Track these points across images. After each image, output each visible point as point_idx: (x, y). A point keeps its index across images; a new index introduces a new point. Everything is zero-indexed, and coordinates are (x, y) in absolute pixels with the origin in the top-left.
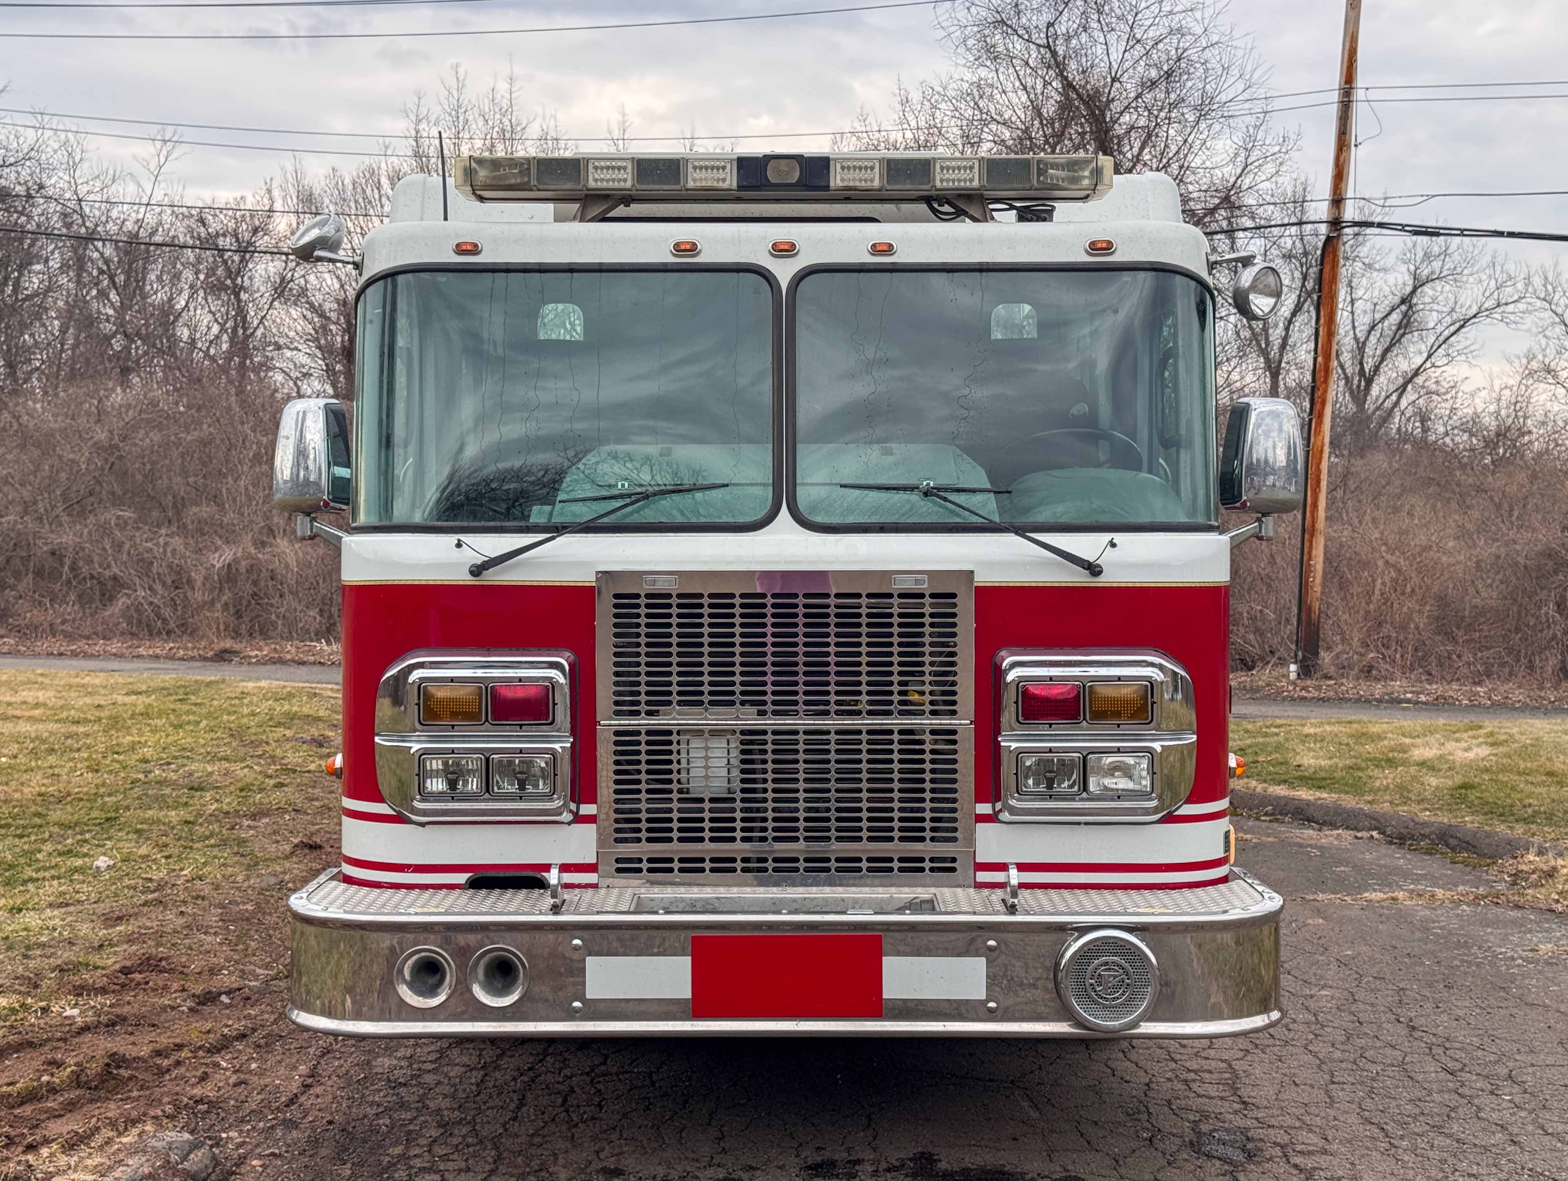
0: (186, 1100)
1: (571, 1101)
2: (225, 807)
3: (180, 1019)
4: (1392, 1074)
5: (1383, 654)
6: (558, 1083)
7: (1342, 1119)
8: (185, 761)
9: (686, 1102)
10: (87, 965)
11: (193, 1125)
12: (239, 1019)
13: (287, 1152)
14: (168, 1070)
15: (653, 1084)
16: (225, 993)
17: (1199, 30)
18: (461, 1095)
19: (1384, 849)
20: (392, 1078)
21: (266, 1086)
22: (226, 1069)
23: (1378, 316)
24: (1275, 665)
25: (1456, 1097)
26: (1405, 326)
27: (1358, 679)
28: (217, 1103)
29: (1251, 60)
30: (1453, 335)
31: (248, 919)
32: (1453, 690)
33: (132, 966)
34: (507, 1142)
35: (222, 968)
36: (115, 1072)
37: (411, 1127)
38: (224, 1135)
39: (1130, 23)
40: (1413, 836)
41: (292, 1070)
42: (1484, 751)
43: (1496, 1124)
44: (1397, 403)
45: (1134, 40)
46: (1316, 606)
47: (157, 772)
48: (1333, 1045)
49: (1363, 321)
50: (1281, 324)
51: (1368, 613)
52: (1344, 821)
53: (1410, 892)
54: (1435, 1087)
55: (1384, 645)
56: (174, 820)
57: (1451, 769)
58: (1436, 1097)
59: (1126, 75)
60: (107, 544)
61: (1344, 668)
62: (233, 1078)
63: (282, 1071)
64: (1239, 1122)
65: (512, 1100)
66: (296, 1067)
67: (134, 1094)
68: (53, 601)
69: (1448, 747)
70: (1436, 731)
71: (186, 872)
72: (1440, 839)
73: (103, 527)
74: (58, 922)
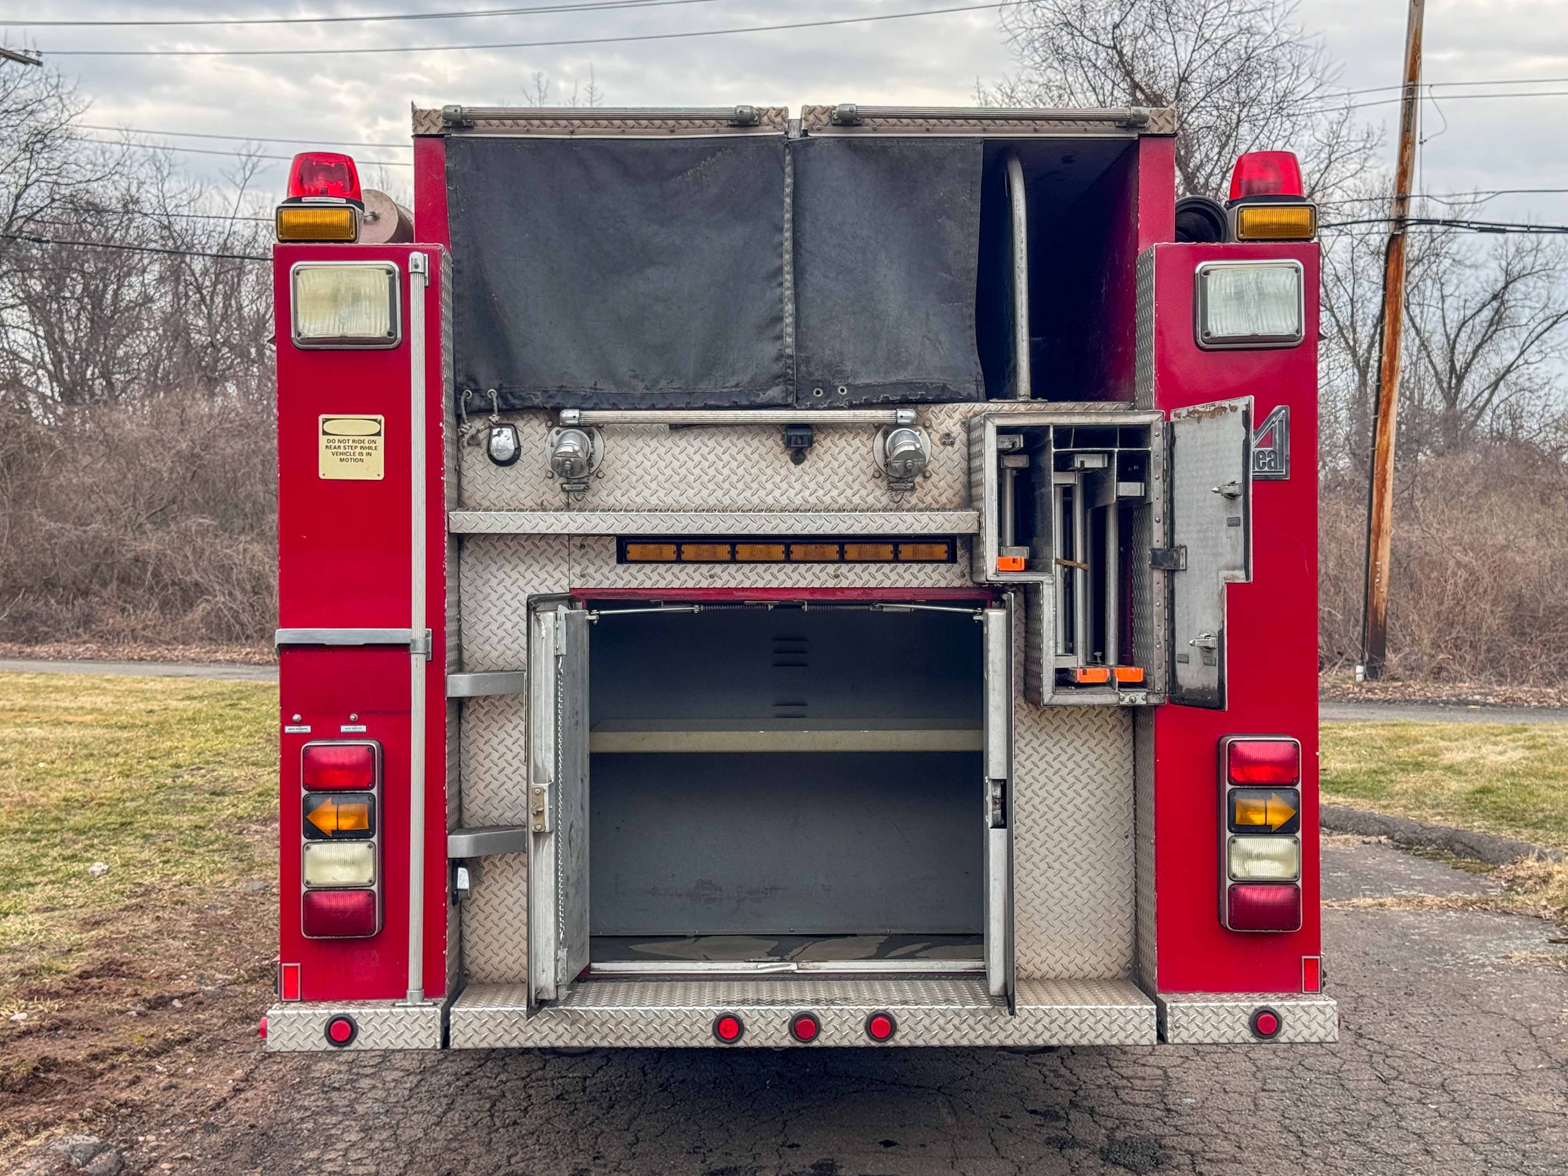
0: (108, 1103)
1: (500, 1106)
2: (239, 811)
3: (126, 1024)
4: (1323, 1082)
5: (1453, 655)
6: (491, 1088)
7: (1261, 1126)
8: (217, 767)
9: (612, 1107)
10: (50, 969)
11: (111, 1128)
12: (186, 1024)
13: (200, 1155)
14: (101, 1074)
15: (584, 1091)
16: (178, 998)
17: (1268, 29)
18: (392, 1099)
19: (1389, 855)
20: (327, 1082)
21: (196, 1090)
22: (160, 1073)
23: (1469, 313)
24: (1342, 667)
25: (1381, 1105)
26: (1496, 322)
27: (1426, 680)
28: (142, 1106)
29: (1322, 59)
30: (1545, 331)
31: (222, 924)
32: (1522, 692)
33: (93, 970)
34: (423, 1147)
35: (181, 973)
36: (42, 1075)
37: (333, 1132)
38: (141, 1139)
39: (1199, 23)
40: (1420, 841)
41: (228, 1074)
42: (1519, 754)
43: (1414, 1134)
44: (1489, 400)
45: (1202, 40)
46: (1382, 607)
47: (186, 777)
48: (1274, 1052)
50: (1369, 322)
51: (1438, 613)
52: (1354, 825)
53: (1400, 897)
54: (1364, 1095)
55: (1456, 646)
56: (186, 825)
57: (1477, 773)
58: (1362, 1106)
59: (1195, 75)
60: (188, 550)
61: (1412, 669)
62: (165, 1082)
63: (218, 1075)
64: (1157, 1129)
65: (441, 1104)
66: (232, 1071)
67: (59, 1097)
68: (135, 607)
69: (1483, 750)
70: (1477, 734)
71: (178, 877)
72: (1446, 844)
73: (185, 535)
74: (37, 926)
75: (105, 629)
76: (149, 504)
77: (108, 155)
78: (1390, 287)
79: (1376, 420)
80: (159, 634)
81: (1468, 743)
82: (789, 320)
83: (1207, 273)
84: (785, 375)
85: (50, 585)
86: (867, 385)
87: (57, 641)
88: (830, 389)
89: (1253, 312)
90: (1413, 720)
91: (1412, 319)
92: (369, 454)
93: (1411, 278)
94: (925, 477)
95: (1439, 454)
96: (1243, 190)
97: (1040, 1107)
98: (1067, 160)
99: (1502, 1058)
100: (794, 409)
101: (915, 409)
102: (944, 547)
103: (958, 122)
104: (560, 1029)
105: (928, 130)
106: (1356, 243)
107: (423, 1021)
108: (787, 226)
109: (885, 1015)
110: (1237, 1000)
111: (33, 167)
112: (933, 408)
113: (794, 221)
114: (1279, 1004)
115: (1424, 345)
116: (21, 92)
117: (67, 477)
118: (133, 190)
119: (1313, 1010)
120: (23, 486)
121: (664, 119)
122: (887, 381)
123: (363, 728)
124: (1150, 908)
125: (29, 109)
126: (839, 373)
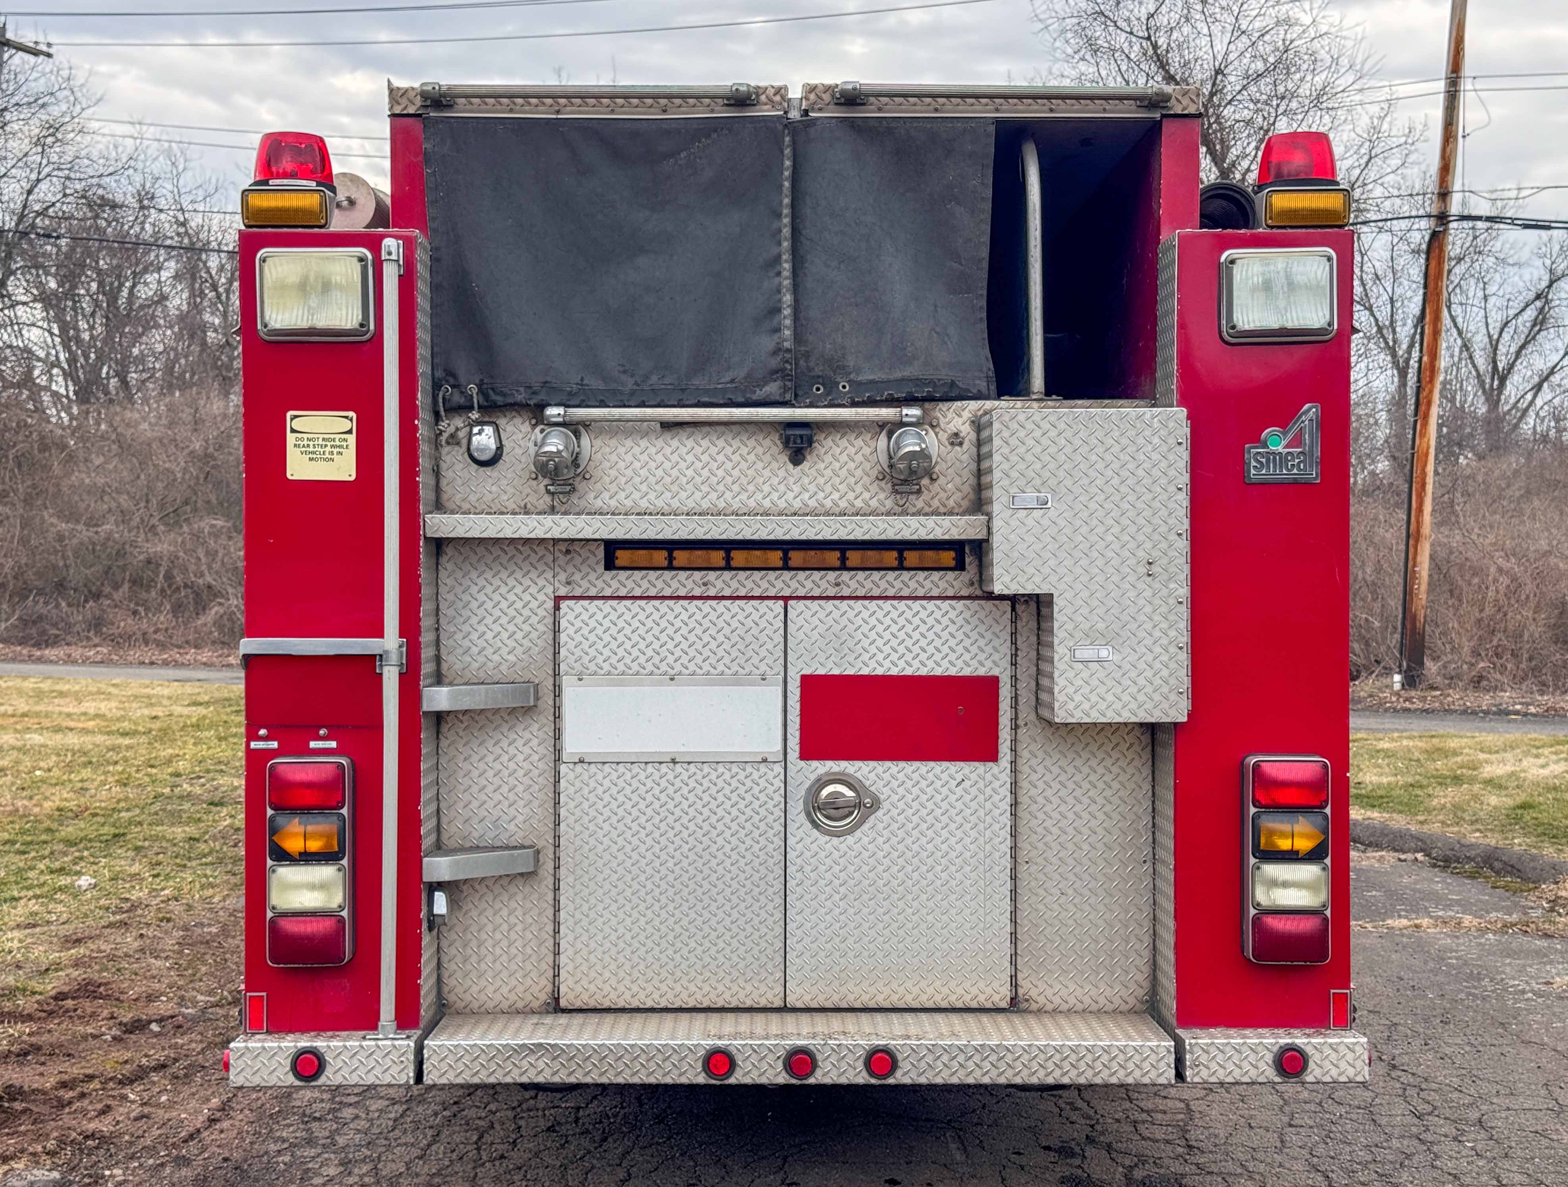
0: (75, 1134)
1: (487, 1138)
3: (99, 1049)
4: (1354, 1117)
5: (1494, 664)
7: (1287, 1165)
9: (605, 1140)
10: (25, 990)
11: (75, 1162)
12: (163, 1049)
14: (70, 1103)
15: (576, 1121)
16: (156, 1021)
17: (1307, 21)
18: (376, 1130)
19: (1427, 873)
20: (308, 1112)
21: (169, 1120)
22: (133, 1102)
23: (1512, 312)
24: (1380, 675)
25: (1415, 1142)
26: (1540, 322)
27: (1466, 690)
28: (110, 1138)
29: (1361, 52)
31: (207, 942)
32: (1565, 701)
33: (70, 991)
34: (404, 1182)
35: (162, 994)
36: (7, 1104)
37: (310, 1165)
38: (107, 1173)
39: (1235, 14)
40: (1458, 858)
41: (204, 1103)
42: (1561, 767)
43: (1450, 1174)
44: (1532, 402)
45: (1239, 31)
46: (1421, 614)
47: (185, 786)
48: (1301, 1089)
49: (1496, 319)
50: (1409, 322)
51: (1479, 621)
52: (1389, 842)
53: (1437, 918)
54: (1397, 1132)
55: (1497, 655)
56: (181, 836)
57: (1518, 787)
58: (1395, 1143)
59: (1231, 68)
60: (201, 553)
61: (1452, 678)
62: (136, 1111)
63: (193, 1104)
64: (1176, 1167)
65: (425, 1137)
66: (208, 1100)
67: (22, 1128)
68: (147, 609)
69: (1525, 763)
70: (1518, 747)
71: (167, 892)
72: (1485, 862)
73: (197, 536)
74: (16, 944)
75: (116, 632)
76: (162, 506)
77: (120, 149)
78: (1431, 285)
79: (1416, 422)
80: (171, 637)
81: (1509, 756)
82: (787, 312)
83: (1233, 262)
84: (783, 370)
85: (61, 586)
86: (872, 382)
87: (68, 644)
88: (831, 386)
89: (1282, 304)
90: (1452, 731)
91: (1453, 319)
92: (340, 453)
93: (1452, 278)
94: (932, 479)
95: (1481, 457)
96: (1273, 172)
97: (1055, 1143)
98: (1086, 142)
99: (1543, 1092)
100: (793, 406)
101: (922, 407)
102: (952, 554)
103: (969, 100)
104: (541, 1065)
105: (936, 110)
106: (1396, 240)
107: (394, 1056)
108: (786, 211)
109: (885, 1051)
110: (1261, 1036)
111: (44, 162)
112: (941, 405)
113: (793, 206)
114: (1306, 1041)
115: (1466, 346)
116: (33, 84)
117: (81, 477)
118: (148, 185)
119: (1342, 1048)
120: (34, 487)
121: (655, 97)
122: (891, 377)
123: (333, 744)
124: (1168, 937)
125: (40, 102)
126: (841, 369)
